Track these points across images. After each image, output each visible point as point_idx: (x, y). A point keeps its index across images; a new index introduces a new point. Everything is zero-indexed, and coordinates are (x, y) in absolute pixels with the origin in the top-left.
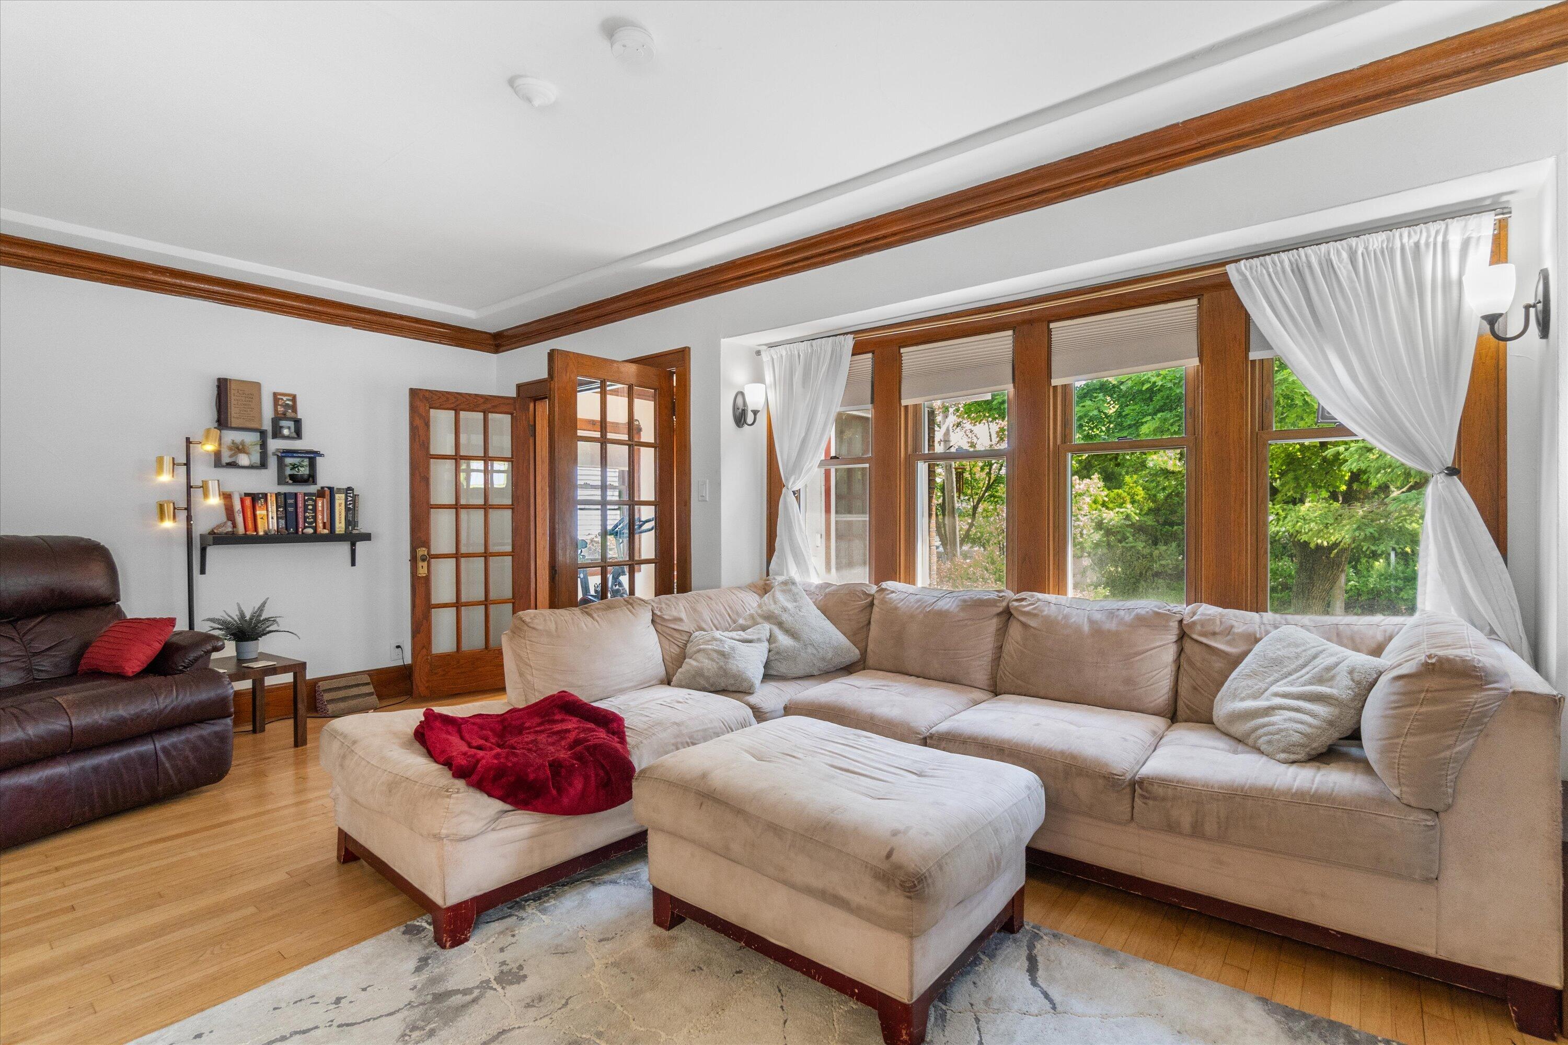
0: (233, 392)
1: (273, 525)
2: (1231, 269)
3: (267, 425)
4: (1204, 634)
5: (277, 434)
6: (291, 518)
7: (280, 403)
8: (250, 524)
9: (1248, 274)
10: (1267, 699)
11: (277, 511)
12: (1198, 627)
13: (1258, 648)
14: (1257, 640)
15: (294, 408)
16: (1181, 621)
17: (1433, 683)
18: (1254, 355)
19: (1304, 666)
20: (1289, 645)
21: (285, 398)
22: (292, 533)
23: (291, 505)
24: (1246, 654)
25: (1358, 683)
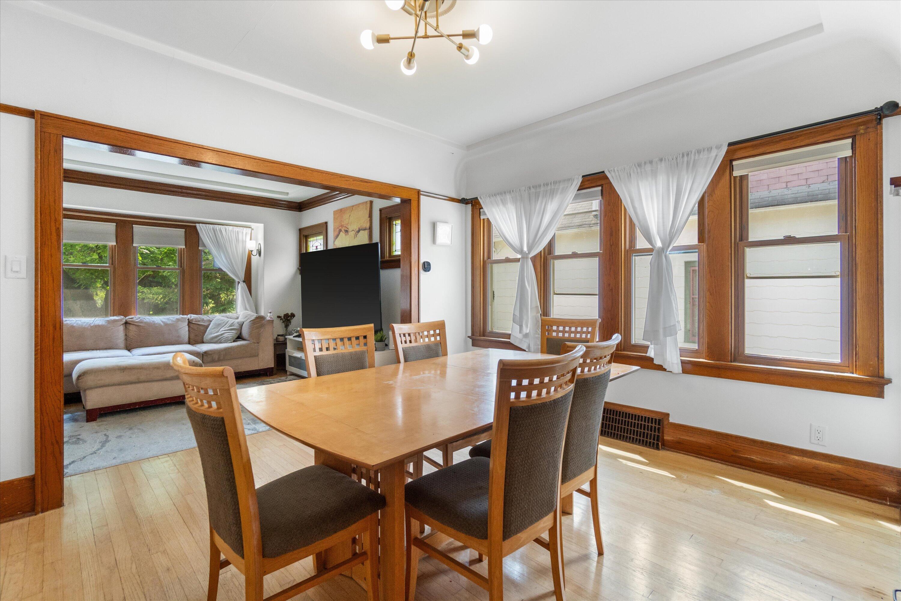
2: (197, 225)
4: (196, 322)
9: (202, 228)
10: (221, 332)
12: (194, 320)
13: (212, 323)
14: (211, 321)
16: (188, 319)
17: (258, 320)
18: (200, 248)
19: (226, 324)
20: (221, 321)
24: (209, 325)
25: (240, 325)
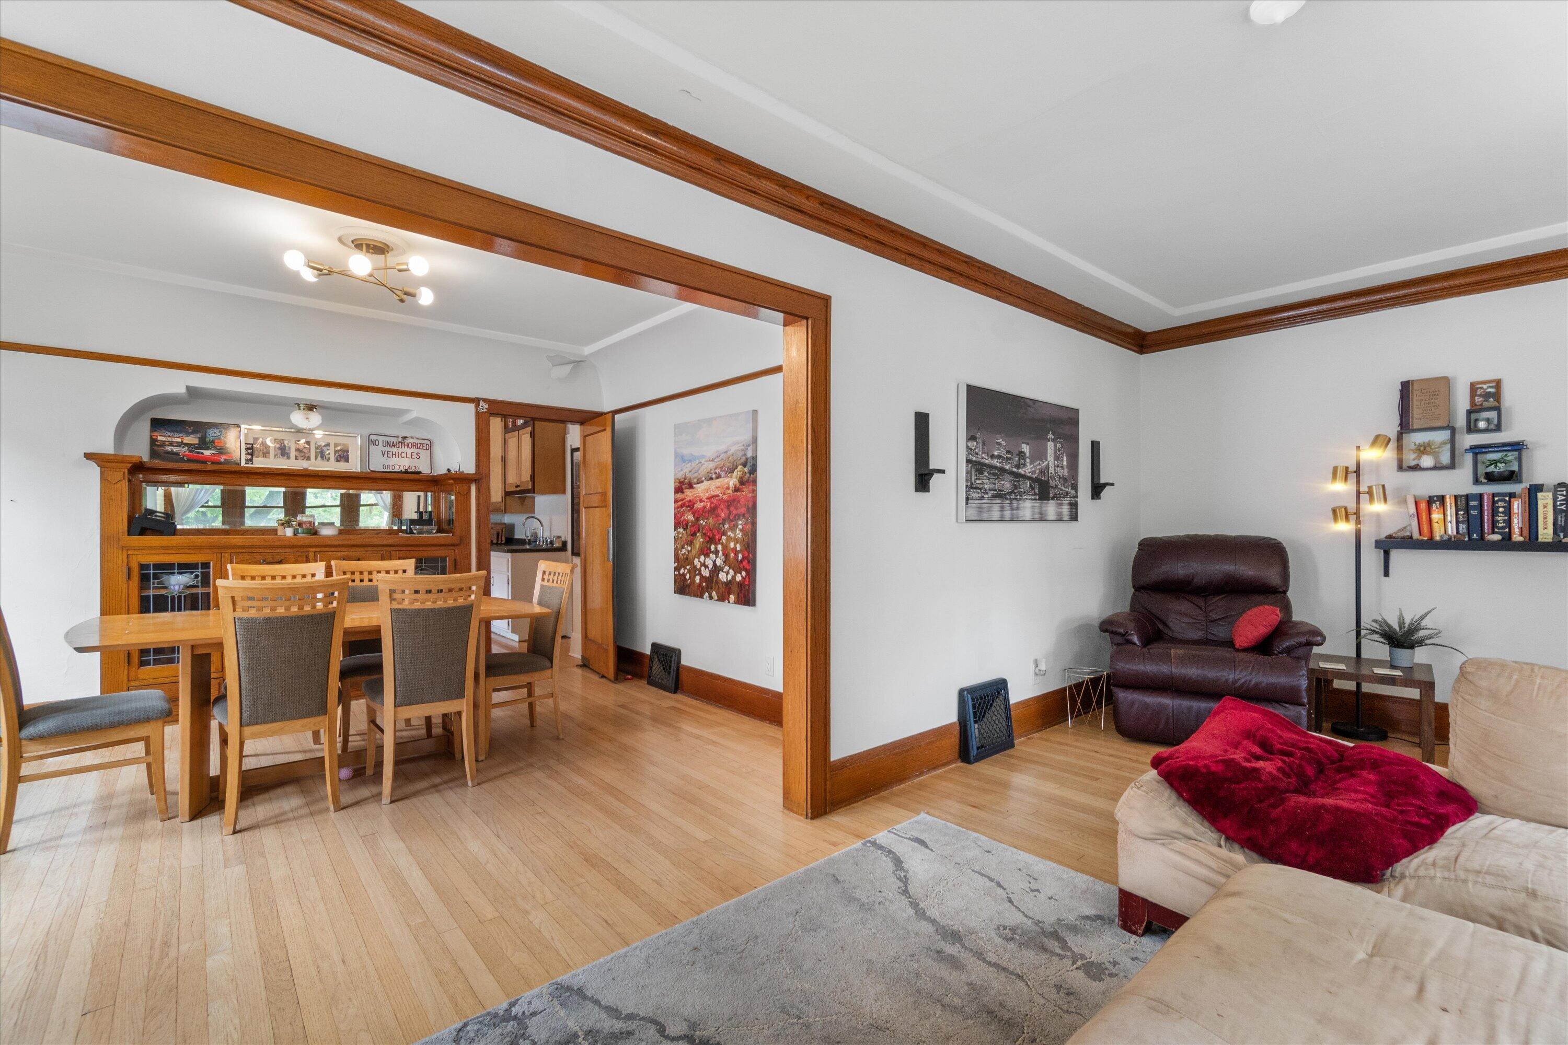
0: (1415, 392)
1: (1451, 530)
3: (1461, 421)
5: (1472, 428)
6: (1475, 524)
7: (1479, 393)
8: (1425, 529)
11: (1457, 514)
15: (1497, 396)
21: (1485, 387)
22: (1476, 540)
23: (1474, 508)
